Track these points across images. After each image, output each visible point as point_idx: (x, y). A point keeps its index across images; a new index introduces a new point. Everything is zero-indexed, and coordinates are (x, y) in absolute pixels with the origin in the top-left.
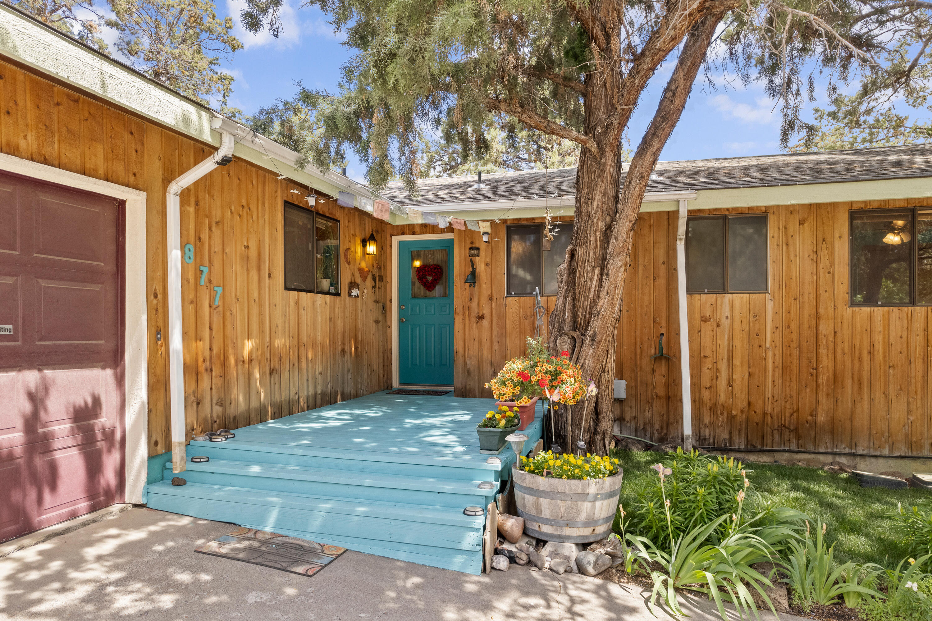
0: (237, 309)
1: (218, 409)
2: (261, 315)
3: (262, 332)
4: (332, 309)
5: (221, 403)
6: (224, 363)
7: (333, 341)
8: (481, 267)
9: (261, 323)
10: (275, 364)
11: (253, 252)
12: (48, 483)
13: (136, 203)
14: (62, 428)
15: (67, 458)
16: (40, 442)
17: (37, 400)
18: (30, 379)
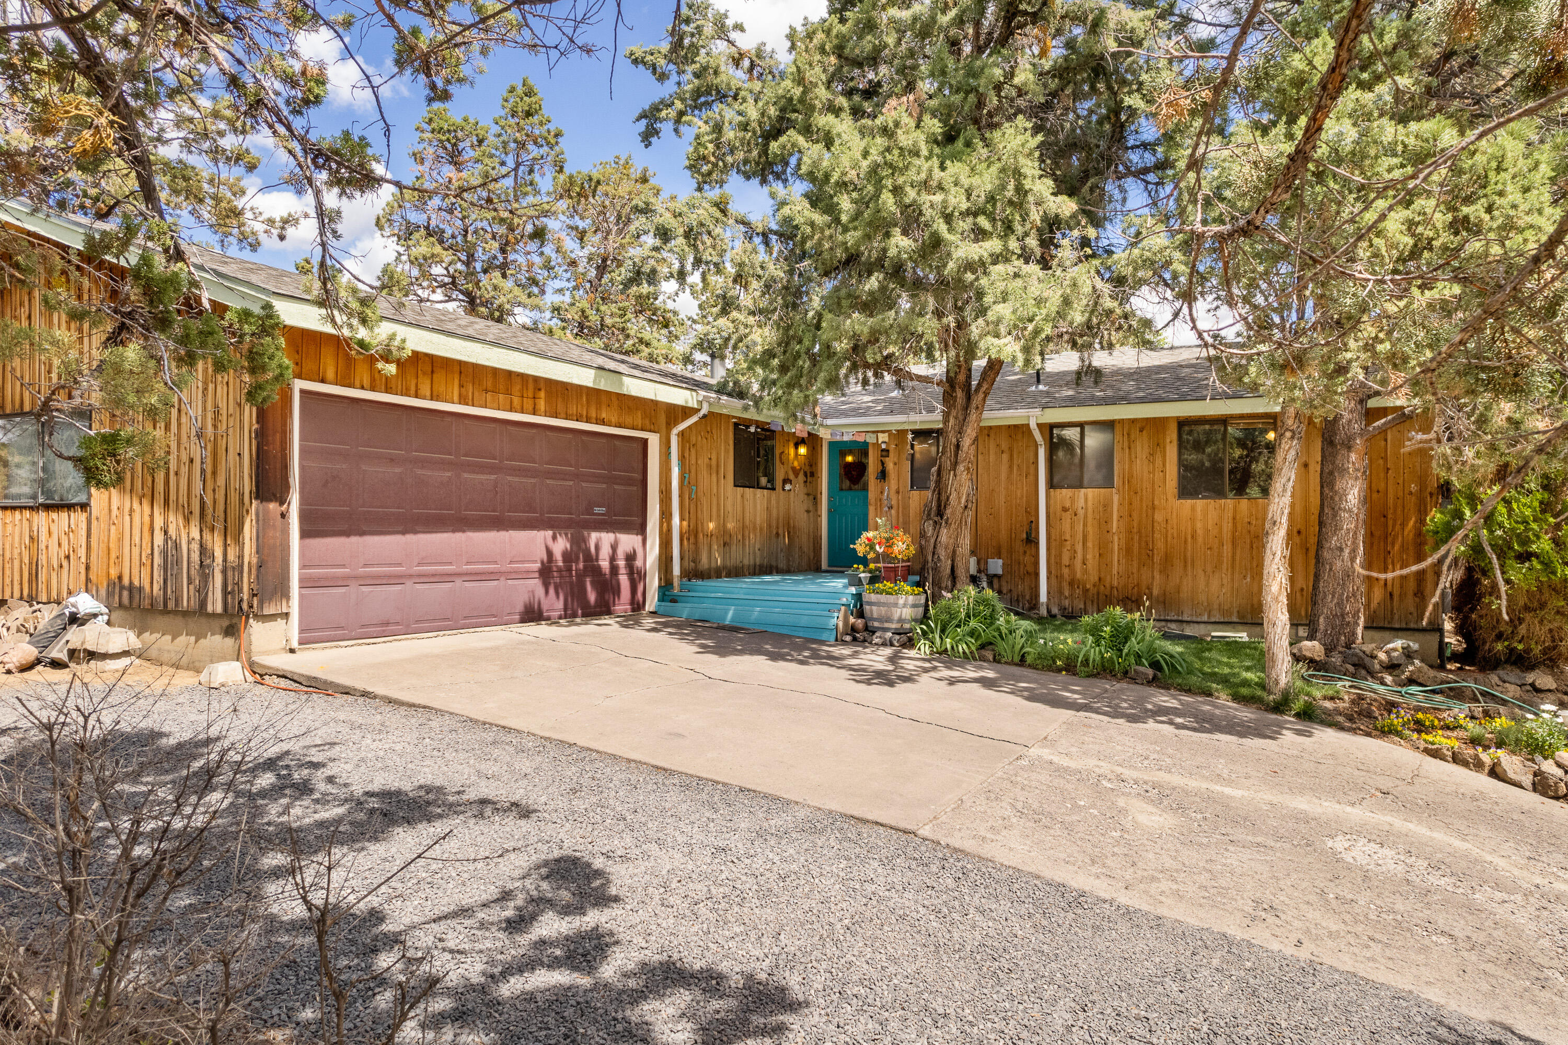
0: (703, 501)
1: (694, 565)
2: (718, 504)
3: (719, 516)
4: (769, 501)
5: (695, 561)
6: (697, 535)
7: (769, 526)
8: (890, 466)
9: (718, 510)
10: (727, 539)
11: (714, 462)
12: (617, 591)
13: (654, 440)
14: (621, 563)
15: (624, 580)
16: (614, 569)
17: (614, 547)
18: (611, 537)
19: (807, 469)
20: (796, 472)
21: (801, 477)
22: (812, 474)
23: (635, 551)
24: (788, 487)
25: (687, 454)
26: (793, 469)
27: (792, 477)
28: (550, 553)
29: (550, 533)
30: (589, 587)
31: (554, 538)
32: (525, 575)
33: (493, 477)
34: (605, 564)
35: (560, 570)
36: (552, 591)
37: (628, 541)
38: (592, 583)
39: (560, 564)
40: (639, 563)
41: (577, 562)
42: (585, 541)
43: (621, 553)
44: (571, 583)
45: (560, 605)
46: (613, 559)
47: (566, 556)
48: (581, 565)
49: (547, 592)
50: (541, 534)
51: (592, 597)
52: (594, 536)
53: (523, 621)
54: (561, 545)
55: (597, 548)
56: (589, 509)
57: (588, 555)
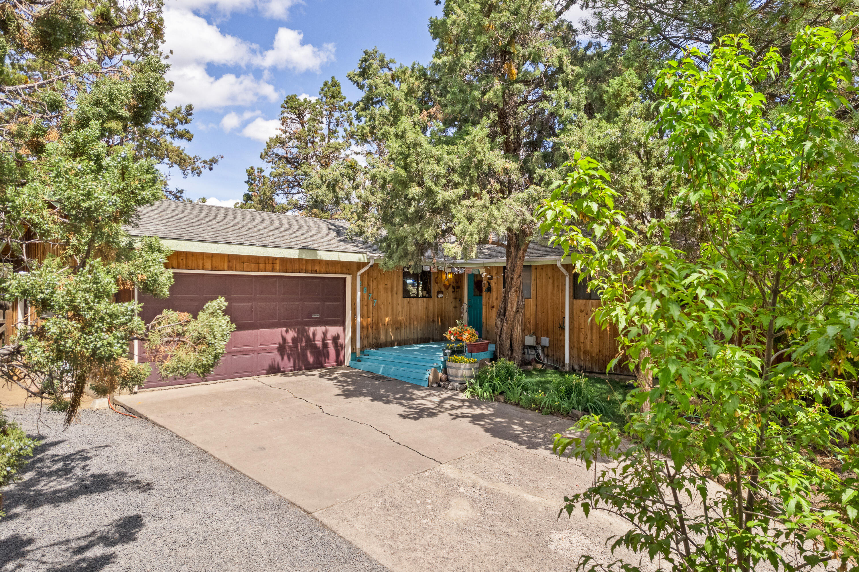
0: (382, 307)
1: (375, 341)
2: (393, 308)
3: (393, 314)
4: (427, 304)
5: (375, 338)
6: (377, 325)
7: (427, 317)
8: (493, 284)
9: (393, 311)
10: (398, 325)
11: (389, 286)
12: (327, 356)
13: (349, 278)
14: (330, 342)
15: (331, 350)
16: (325, 345)
17: (325, 334)
18: (323, 328)
19: (455, 284)
20: (447, 287)
21: (450, 289)
22: (458, 287)
23: (338, 335)
24: (440, 295)
25: (371, 284)
26: (445, 285)
27: (443, 289)
28: (284, 339)
29: (285, 329)
30: (309, 355)
31: (287, 331)
32: (270, 350)
33: (250, 304)
34: (319, 343)
35: (290, 347)
36: (286, 358)
37: (333, 330)
38: (311, 353)
39: (291, 344)
40: (341, 341)
41: (301, 342)
42: (306, 332)
43: (329, 336)
44: (298, 354)
45: (291, 364)
46: (324, 339)
47: (294, 340)
48: (304, 344)
49: (283, 359)
50: (279, 330)
51: (311, 359)
52: (312, 329)
53: (268, 373)
54: (291, 335)
55: (314, 334)
56: (309, 316)
57: (308, 339)
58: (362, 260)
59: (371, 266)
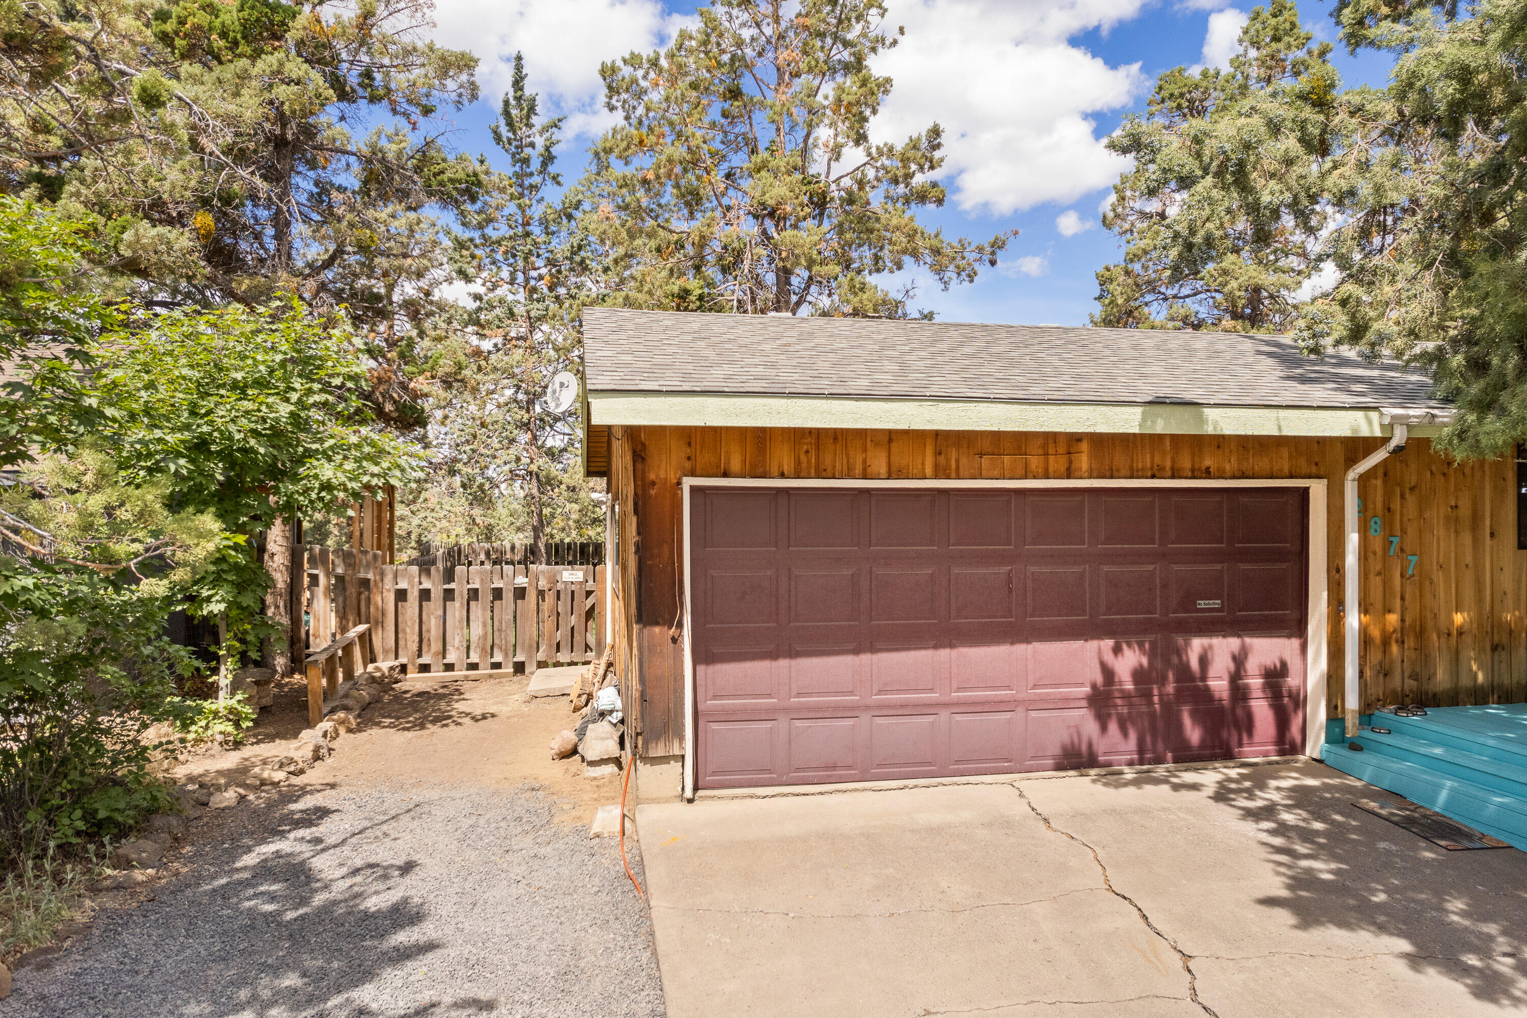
0: (1439, 577)
2: (1479, 582)
3: (1480, 601)
5: (1414, 676)
6: (1422, 635)
9: (1478, 591)
10: (1501, 638)
11: (1465, 511)
12: (1247, 725)
13: (1318, 490)
14: (1255, 682)
15: (1261, 708)
16: (1239, 692)
17: (1239, 660)
18: (1233, 643)
23: (1284, 664)
25: (1396, 505)
28: (1108, 673)
29: (1109, 643)
30: (1187, 721)
31: (1117, 650)
32: (1065, 703)
33: (1005, 569)
34: (1219, 684)
35: (1126, 696)
36: (1113, 727)
38: (1194, 715)
39: (1129, 686)
40: (1292, 681)
41: (1163, 681)
42: (1179, 652)
44: (1152, 715)
45: (1132, 743)
46: (1236, 677)
47: (1139, 675)
48: (1170, 688)
49: (1104, 728)
50: (1093, 645)
51: (1194, 734)
52: (1197, 644)
53: (1059, 767)
54: (1129, 661)
55: (1204, 661)
56: (1187, 603)
57: (1184, 672)
58: (1365, 432)
59: (1399, 450)
